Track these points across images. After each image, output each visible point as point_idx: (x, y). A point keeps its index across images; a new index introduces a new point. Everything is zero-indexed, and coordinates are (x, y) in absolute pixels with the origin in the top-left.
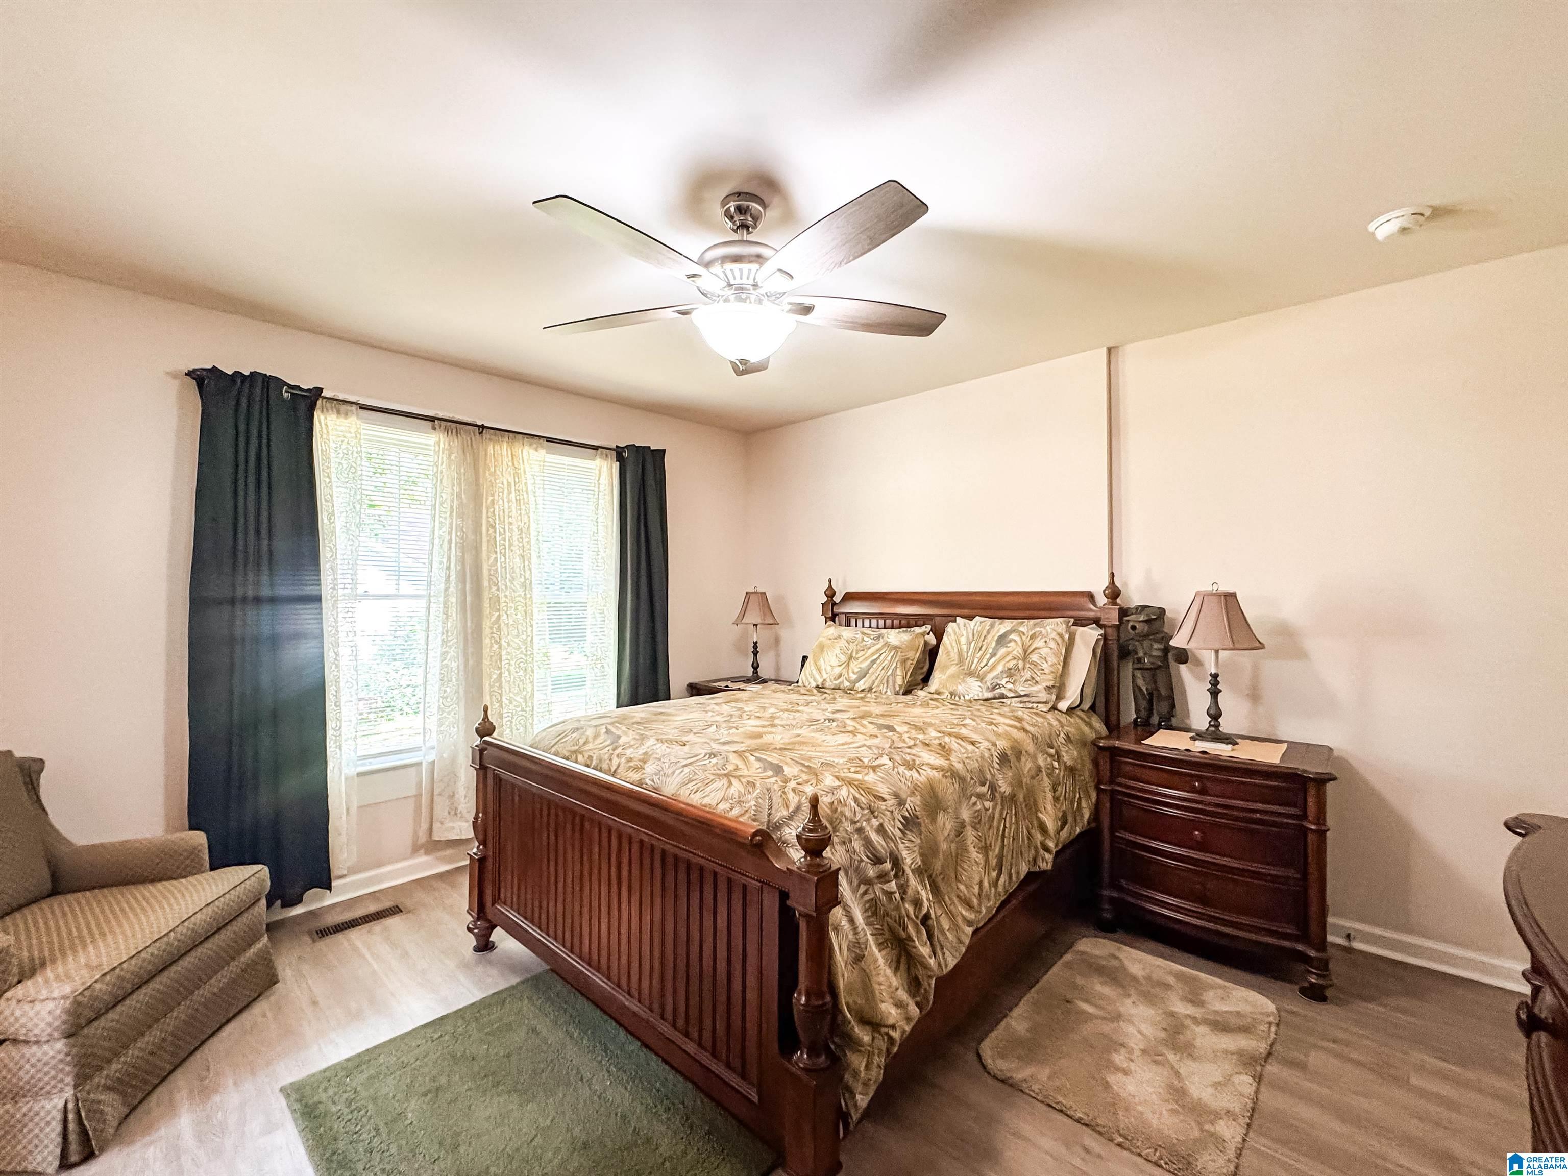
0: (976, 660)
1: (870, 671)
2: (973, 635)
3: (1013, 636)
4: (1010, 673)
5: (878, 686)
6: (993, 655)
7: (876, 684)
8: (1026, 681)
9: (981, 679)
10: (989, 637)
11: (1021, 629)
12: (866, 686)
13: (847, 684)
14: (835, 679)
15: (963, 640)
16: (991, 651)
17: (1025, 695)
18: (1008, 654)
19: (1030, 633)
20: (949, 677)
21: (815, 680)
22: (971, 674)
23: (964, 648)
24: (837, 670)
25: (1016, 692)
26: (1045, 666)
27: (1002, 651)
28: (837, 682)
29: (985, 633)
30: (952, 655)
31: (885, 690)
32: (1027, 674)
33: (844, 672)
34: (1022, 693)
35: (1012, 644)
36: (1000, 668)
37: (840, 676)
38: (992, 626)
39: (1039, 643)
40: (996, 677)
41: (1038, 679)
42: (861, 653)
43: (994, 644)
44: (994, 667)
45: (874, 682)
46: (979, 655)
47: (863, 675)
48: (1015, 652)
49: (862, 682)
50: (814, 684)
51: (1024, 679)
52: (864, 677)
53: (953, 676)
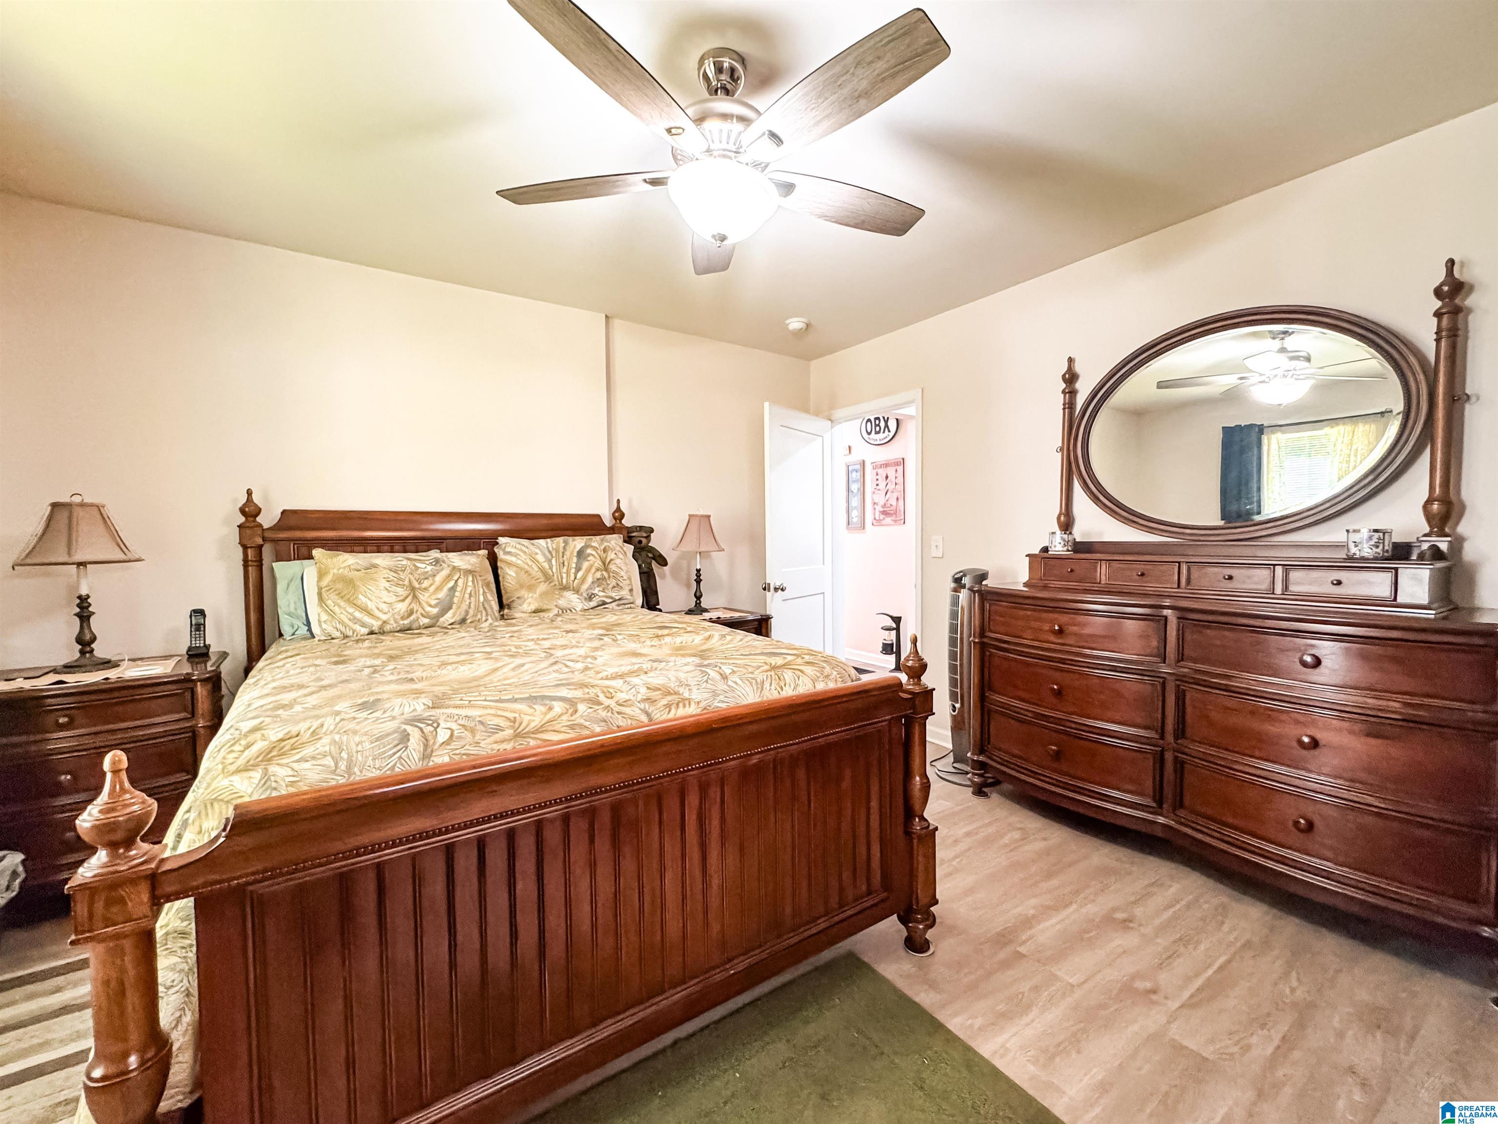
0: (564, 576)
1: (455, 600)
2: (550, 552)
3: (589, 551)
4: (599, 582)
5: (475, 615)
6: (578, 569)
7: (471, 612)
8: (614, 587)
9: (577, 591)
10: (568, 553)
11: (594, 544)
12: (458, 618)
13: (426, 621)
14: (403, 618)
15: (540, 558)
16: (574, 565)
17: (620, 599)
18: (591, 566)
19: (603, 547)
20: (540, 595)
21: (363, 625)
22: (565, 588)
23: (546, 565)
24: (402, 607)
25: (611, 598)
26: (623, 573)
27: (585, 565)
28: (406, 622)
29: (561, 550)
30: (534, 573)
31: (484, 619)
32: (613, 582)
33: (415, 606)
34: (617, 598)
35: (591, 558)
36: (590, 580)
37: (411, 613)
38: (566, 543)
39: (611, 555)
40: (590, 588)
41: (621, 584)
42: (426, 584)
43: (575, 560)
44: (583, 580)
45: (467, 612)
46: (565, 570)
47: (445, 609)
48: (596, 565)
49: (450, 614)
50: (365, 631)
51: (611, 586)
52: (450, 608)
53: (544, 594)
